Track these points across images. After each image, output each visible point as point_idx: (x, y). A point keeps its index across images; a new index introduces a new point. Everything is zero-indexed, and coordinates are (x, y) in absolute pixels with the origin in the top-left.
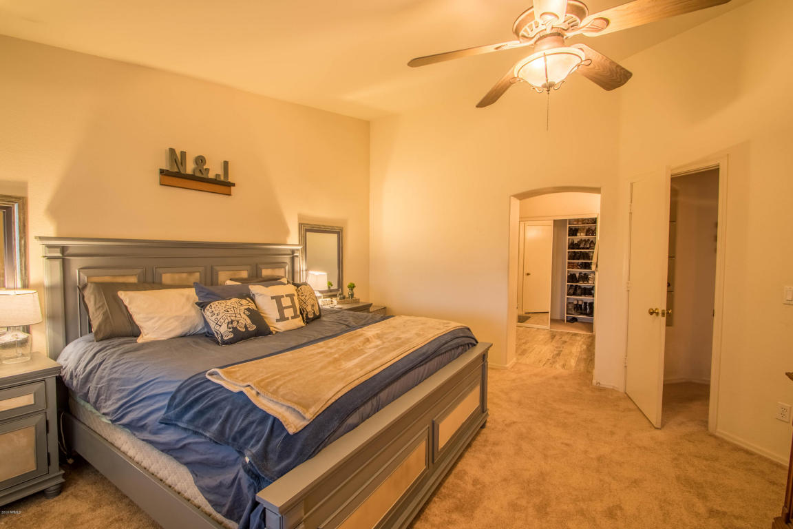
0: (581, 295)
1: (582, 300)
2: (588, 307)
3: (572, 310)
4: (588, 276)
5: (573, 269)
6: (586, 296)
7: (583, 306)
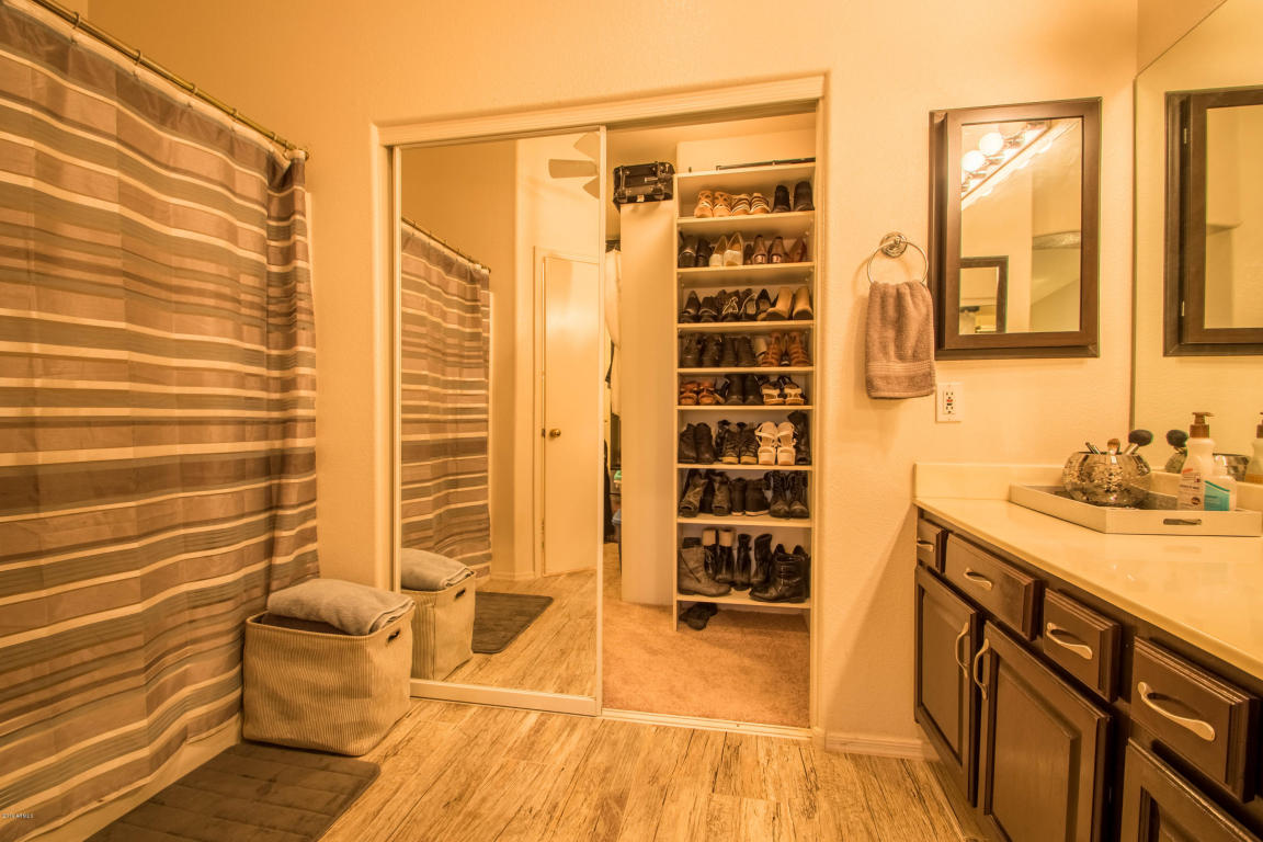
0: (729, 511)
1: (728, 529)
2: (752, 553)
3: (698, 575)
4: (752, 431)
5: (698, 403)
6: (748, 513)
7: (735, 553)
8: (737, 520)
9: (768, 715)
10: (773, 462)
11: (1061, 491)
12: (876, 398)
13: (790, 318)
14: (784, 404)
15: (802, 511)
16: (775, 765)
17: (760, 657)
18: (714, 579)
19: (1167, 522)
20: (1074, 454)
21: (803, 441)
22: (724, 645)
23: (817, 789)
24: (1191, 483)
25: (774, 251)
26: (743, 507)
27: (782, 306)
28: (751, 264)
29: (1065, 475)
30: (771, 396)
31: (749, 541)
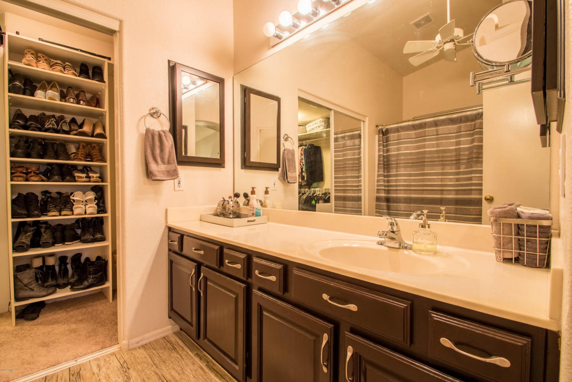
0: (53, 244)
2: (69, 266)
3: (31, 287)
4: (68, 197)
5: (27, 180)
6: (66, 243)
7: (57, 268)
8: (59, 249)
9: (94, 348)
10: (84, 213)
11: (216, 215)
12: (153, 180)
13: (92, 136)
14: (90, 181)
15: (102, 238)
16: (104, 369)
17: (81, 321)
18: (43, 286)
19: (248, 221)
20: (220, 202)
21: (101, 201)
22: (56, 322)
23: (129, 369)
24: (252, 209)
25: (80, 98)
26: (63, 241)
27: (86, 128)
28: (65, 101)
29: (217, 209)
30: (81, 177)
31: (67, 259)
